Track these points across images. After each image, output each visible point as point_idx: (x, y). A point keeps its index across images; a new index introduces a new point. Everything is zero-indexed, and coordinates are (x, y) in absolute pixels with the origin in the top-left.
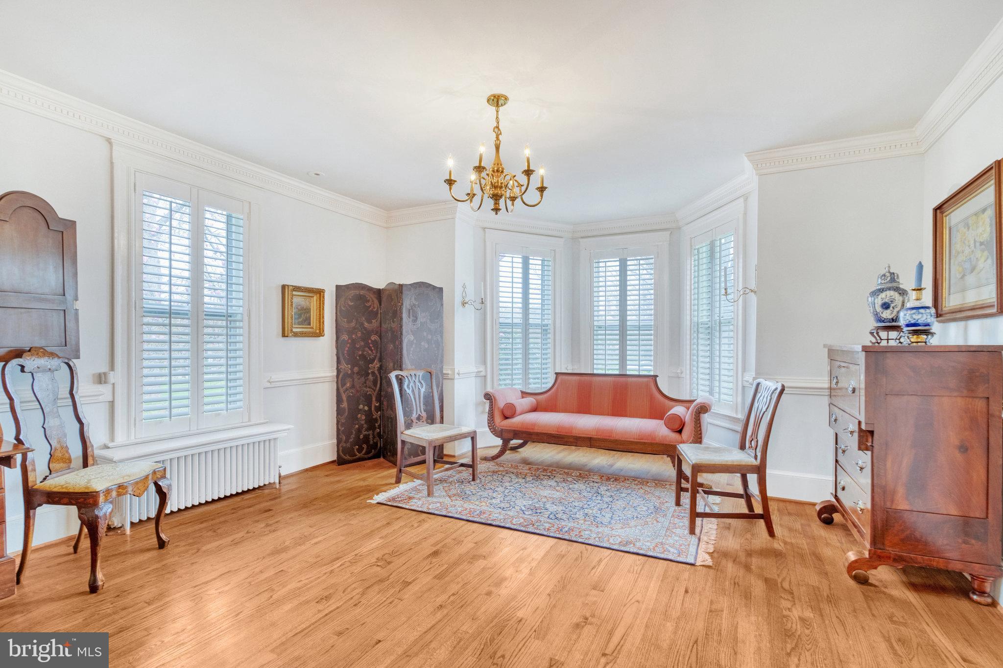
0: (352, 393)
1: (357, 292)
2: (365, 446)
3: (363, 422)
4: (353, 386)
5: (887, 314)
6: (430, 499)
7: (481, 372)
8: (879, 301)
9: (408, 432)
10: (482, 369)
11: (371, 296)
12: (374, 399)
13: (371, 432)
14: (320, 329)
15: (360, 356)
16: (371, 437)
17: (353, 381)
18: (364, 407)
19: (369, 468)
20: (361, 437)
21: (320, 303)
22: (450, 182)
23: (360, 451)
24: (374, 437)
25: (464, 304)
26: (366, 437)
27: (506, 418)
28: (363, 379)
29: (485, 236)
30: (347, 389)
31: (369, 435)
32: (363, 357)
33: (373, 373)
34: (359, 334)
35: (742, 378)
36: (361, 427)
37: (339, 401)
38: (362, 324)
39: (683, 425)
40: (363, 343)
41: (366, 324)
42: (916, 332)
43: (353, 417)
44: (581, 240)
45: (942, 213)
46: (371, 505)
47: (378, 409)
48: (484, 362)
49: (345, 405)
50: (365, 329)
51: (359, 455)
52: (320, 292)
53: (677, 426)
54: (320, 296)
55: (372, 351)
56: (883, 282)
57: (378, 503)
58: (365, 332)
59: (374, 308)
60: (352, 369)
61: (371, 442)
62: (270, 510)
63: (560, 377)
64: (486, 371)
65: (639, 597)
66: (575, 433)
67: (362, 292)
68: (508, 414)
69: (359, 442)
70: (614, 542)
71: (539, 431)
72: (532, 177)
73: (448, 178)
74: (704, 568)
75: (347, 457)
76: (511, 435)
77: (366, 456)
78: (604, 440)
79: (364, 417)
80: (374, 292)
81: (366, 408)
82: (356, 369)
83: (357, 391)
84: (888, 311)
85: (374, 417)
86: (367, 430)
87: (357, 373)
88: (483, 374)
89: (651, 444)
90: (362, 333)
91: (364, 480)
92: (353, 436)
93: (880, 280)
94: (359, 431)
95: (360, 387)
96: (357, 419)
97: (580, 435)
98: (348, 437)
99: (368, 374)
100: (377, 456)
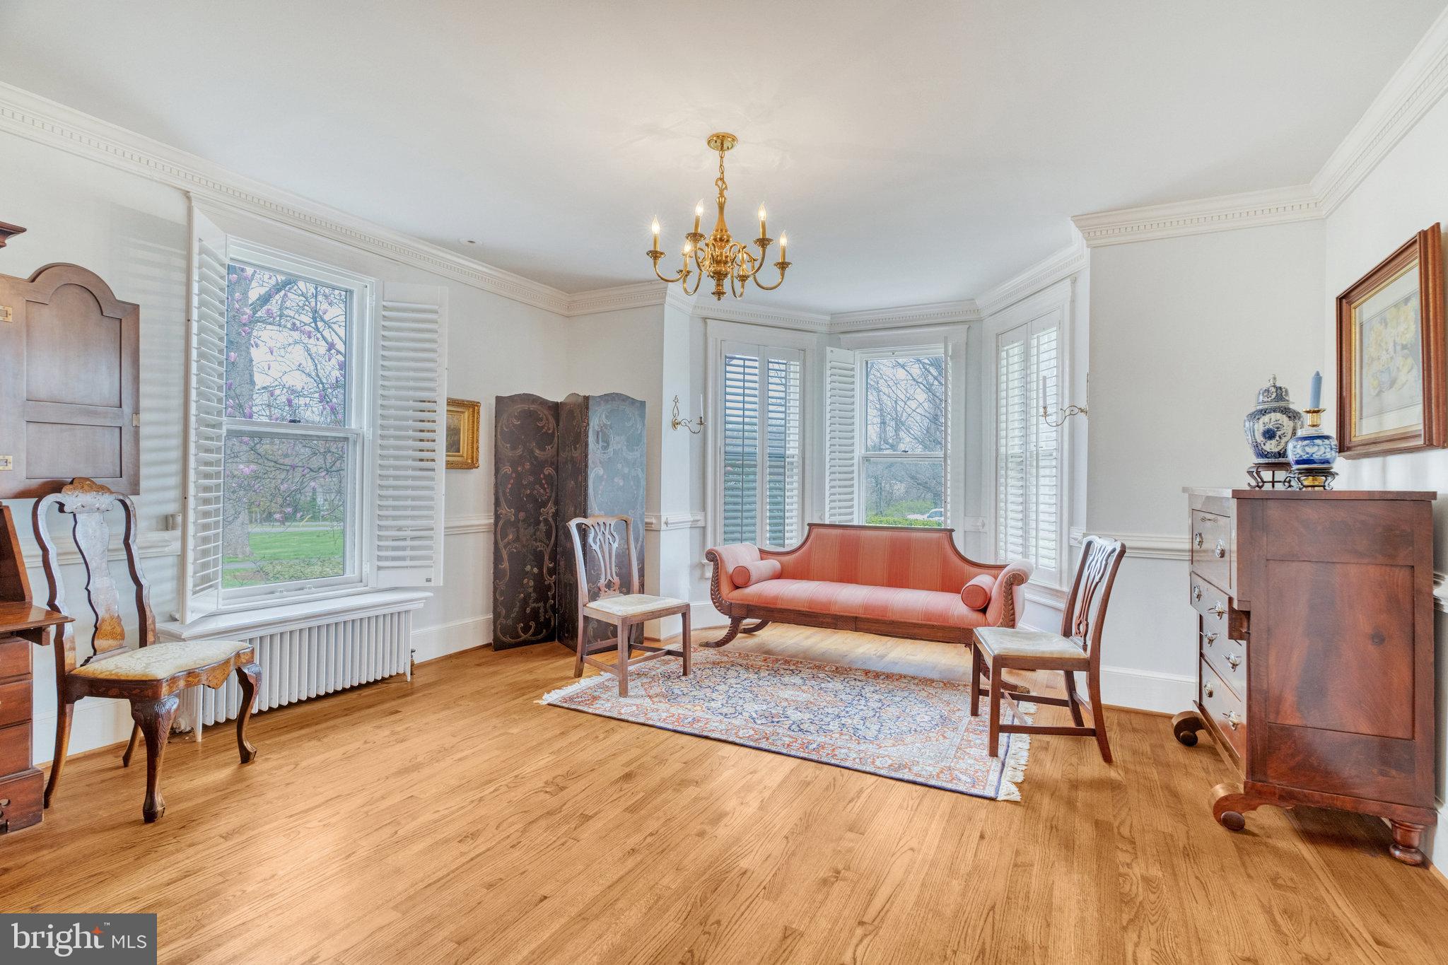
0: (516, 548)
1: (526, 406)
2: (532, 624)
3: (531, 590)
4: (517, 539)
5: (1271, 446)
6: (622, 699)
7: (698, 521)
8: (1260, 427)
9: (592, 605)
10: (700, 517)
11: (544, 412)
12: (546, 558)
13: (541, 604)
14: (472, 458)
15: (527, 496)
16: (542, 610)
17: (518, 531)
18: (532, 569)
19: (538, 655)
20: (528, 610)
21: (473, 422)
22: (655, 255)
23: (526, 630)
24: (546, 611)
25: (675, 424)
26: (535, 612)
27: (737, 587)
28: (531, 530)
29: (706, 329)
30: (509, 543)
31: (539, 608)
32: (532, 498)
33: (546, 521)
34: (528, 466)
35: (1069, 534)
36: (527, 597)
37: (497, 559)
38: (532, 452)
39: (988, 601)
40: (531, 479)
41: (537, 452)
42: (1309, 472)
43: (516, 582)
44: (842, 336)
45: (1350, 303)
46: (539, 706)
47: (552, 572)
48: (704, 508)
49: (505, 565)
50: (536, 458)
51: (524, 637)
52: (473, 406)
53: (979, 603)
54: (474, 411)
55: (545, 489)
56: (1266, 399)
57: (549, 704)
58: (535, 463)
59: (549, 429)
60: (516, 515)
61: (542, 619)
62: (397, 712)
63: (816, 531)
64: (706, 521)
65: (914, 843)
66: (835, 610)
67: (532, 407)
68: (739, 581)
69: (524, 617)
70: (882, 765)
71: (783, 607)
72: (769, 248)
73: (652, 249)
74: (1008, 804)
75: (508, 639)
76: (743, 612)
77: (533, 638)
78: (877, 621)
79: (532, 583)
80: (549, 407)
81: (536, 570)
82: (522, 515)
83: (524, 546)
84: (1274, 442)
85: (546, 583)
86: (537, 601)
87: (523, 521)
88: (701, 524)
89: (943, 628)
90: (532, 464)
91: (530, 671)
92: (516, 609)
93: (1261, 397)
94: (525, 602)
95: (527, 540)
96: (522, 585)
97: (842, 614)
98: (509, 611)
99: (538, 523)
100: (549, 638)
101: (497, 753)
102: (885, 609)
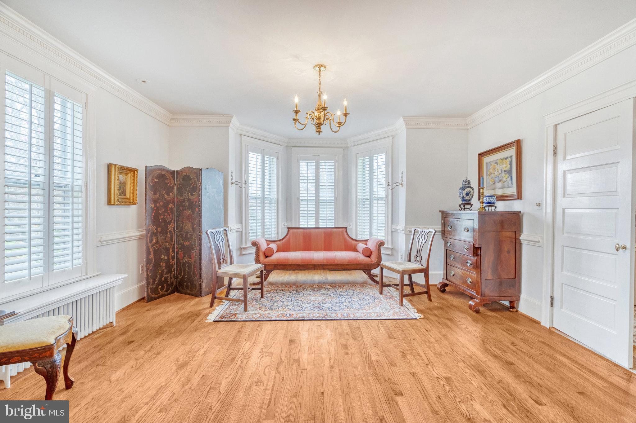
0: (157, 247)
1: (160, 172)
2: (165, 285)
3: (164, 268)
4: (157, 242)
5: (467, 198)
7: (239, 228)
8: (465, 192)
10: (240, 226)
11: (169, 176)
12: (171, 251)
13: (169, 275)
14: (133, 199)
15: (162, 219)
16: (169, 278)
17: (157, 238)
18: (164, 257)
20: (163, 279)
21: (134, 179)
23: (162, 289)
24: (171, 279)
25: (232, 183)
26: (166, 279)
27: (266, 257)
28: (164, 237)
29: (241, 139)
30: (153, 245)
31: (168, 277)
32: (164, 220)
33: (170, 231)
34: (161, 203)
35: (391, 227)
36: (163, 271)
37: (148, 253)
38: (163, 196)
39: (371, 253)
40: (164, 210)
41: (166, 196)
42: (490, 206)
43: (157, 265)
44: (293, 148)
45: (482, 156)
46: (210, 324)
47: (173, 258)
48: (241, 223)
49: (152, 256)
50: (165, 199)
51: (161, 293)
52: (133, 171)
53: (368, 254)
54: (134, 174)
55: (169, 216)
56: (466, 184)
57: (214, 321)
58: (165, 202)
59: (171, 184)
60: (156, 229)
61: (169, 282)
62: (133, 341)
63: (291, 231)
64: (242, 228)
66: (313, 262)
67: (163, 173)
68: (267, 254)
69: (161, 283)
71: (291, 263)
75: (154, 296)
76: (272, 267)
77: (166, 293)
78: (331, 265)
79: (164, 265)
80: (171, 172)
81: (166, 258)
82: (159, 229)
83: (160, 246)
84: (468, 197)
85: (171, 264)
86: (167, 274)
87: (160, 232)
88: (240, 230)
89: (357, 264)
90: (163, 202)
91: (182, 308)
92: (157, 279)
93: (464, 183)
94: (162, 274)
95: (162, 242)
96: (160, 266)
97: (317, 263)
98: (154, 280)
99: (167, 233)
100: (173, 292)
101: (218, 347)
102: (334, 260)
